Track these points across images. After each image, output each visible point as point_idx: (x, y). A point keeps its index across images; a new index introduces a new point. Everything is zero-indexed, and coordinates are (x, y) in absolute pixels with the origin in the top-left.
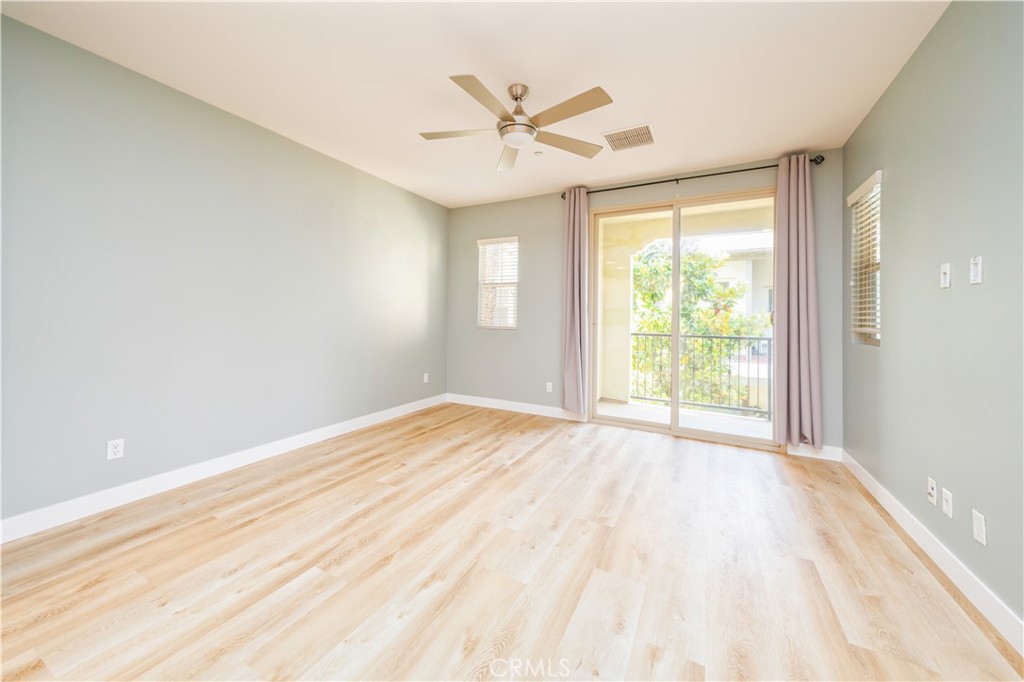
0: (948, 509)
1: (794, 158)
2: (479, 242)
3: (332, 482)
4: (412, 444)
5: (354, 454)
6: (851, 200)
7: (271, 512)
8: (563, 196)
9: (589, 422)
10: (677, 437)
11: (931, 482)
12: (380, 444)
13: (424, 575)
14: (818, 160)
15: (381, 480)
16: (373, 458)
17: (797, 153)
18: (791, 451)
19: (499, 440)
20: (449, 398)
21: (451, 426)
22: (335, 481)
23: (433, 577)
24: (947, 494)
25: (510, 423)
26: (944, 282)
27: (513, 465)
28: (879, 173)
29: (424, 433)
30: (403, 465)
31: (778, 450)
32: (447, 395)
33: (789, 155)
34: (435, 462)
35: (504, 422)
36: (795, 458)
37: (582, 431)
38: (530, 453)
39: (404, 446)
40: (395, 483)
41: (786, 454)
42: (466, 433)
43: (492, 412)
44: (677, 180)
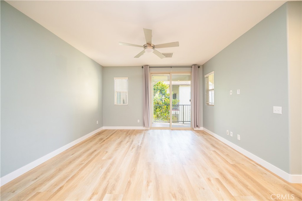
0: (232, 135)
1: (195, 66)
2: (114, 78)
3: (84, 165)
4: (103, 145)
5: (84, 152)
6: (205, 76)
7: (67, 182)
8: (143, 67)
9: (150, 129)
10: (172, 130)
11: (228, 131)
12: (92, 147)
13: (145, 183)
14: (199, 67)
15: (103, 158)
16: (93, 152)
17: (196, 65)
18: (195, 129)
19: (130, 138)
20: (104, 128)
21: (112, 137)
22: (85, 163)
23: (148, 182)
24: (231, 132)
25: (129, 133)
26: (231, 94)
27: (141, 144)
28: (213, 72)
29: (104, 141)
30: (107, 152)
31: (192, 129)
32: (103, 127)
33: (194, 65)
34: (117, 149)
35: (127, 133)
36: (195, 130)
37: (150, 132)
38: (143, 140)
39: (101, 146)
40: (110, 158)
41: (193, 130)
42: (119, 138)
43: (121, 130)
44: (171, 67)
